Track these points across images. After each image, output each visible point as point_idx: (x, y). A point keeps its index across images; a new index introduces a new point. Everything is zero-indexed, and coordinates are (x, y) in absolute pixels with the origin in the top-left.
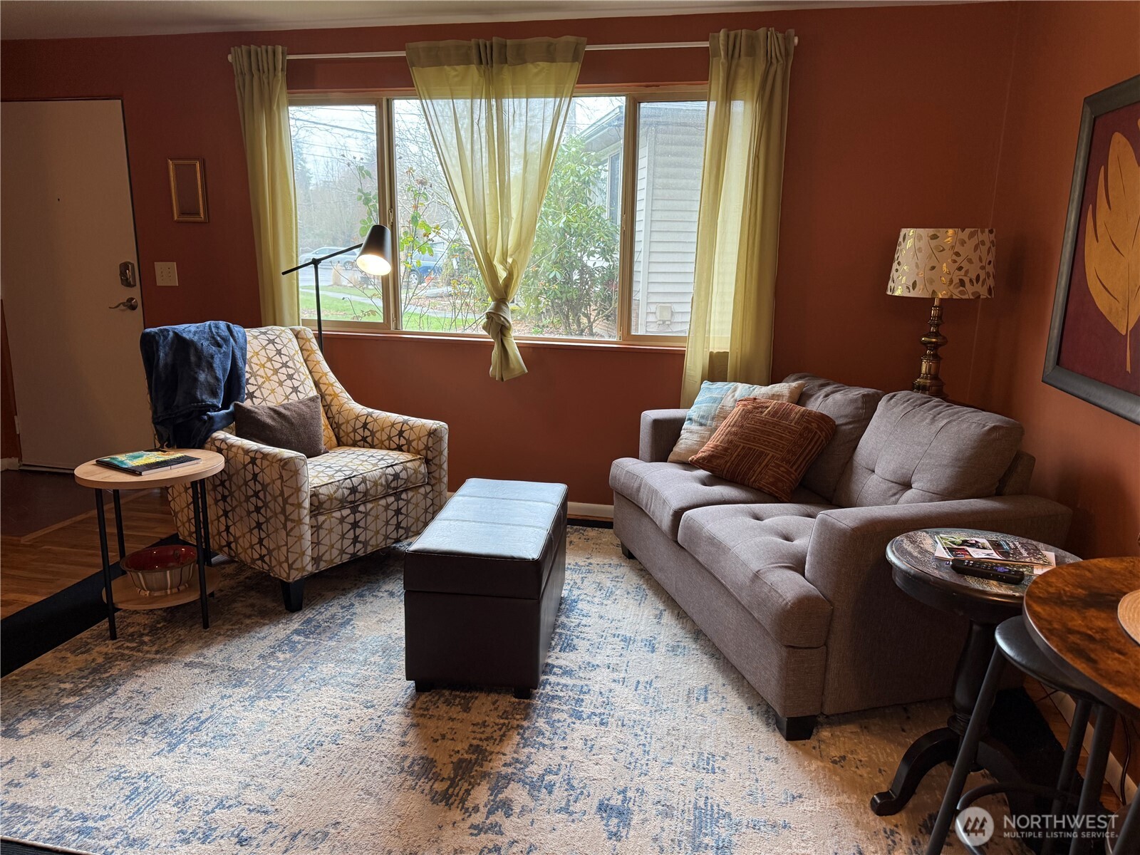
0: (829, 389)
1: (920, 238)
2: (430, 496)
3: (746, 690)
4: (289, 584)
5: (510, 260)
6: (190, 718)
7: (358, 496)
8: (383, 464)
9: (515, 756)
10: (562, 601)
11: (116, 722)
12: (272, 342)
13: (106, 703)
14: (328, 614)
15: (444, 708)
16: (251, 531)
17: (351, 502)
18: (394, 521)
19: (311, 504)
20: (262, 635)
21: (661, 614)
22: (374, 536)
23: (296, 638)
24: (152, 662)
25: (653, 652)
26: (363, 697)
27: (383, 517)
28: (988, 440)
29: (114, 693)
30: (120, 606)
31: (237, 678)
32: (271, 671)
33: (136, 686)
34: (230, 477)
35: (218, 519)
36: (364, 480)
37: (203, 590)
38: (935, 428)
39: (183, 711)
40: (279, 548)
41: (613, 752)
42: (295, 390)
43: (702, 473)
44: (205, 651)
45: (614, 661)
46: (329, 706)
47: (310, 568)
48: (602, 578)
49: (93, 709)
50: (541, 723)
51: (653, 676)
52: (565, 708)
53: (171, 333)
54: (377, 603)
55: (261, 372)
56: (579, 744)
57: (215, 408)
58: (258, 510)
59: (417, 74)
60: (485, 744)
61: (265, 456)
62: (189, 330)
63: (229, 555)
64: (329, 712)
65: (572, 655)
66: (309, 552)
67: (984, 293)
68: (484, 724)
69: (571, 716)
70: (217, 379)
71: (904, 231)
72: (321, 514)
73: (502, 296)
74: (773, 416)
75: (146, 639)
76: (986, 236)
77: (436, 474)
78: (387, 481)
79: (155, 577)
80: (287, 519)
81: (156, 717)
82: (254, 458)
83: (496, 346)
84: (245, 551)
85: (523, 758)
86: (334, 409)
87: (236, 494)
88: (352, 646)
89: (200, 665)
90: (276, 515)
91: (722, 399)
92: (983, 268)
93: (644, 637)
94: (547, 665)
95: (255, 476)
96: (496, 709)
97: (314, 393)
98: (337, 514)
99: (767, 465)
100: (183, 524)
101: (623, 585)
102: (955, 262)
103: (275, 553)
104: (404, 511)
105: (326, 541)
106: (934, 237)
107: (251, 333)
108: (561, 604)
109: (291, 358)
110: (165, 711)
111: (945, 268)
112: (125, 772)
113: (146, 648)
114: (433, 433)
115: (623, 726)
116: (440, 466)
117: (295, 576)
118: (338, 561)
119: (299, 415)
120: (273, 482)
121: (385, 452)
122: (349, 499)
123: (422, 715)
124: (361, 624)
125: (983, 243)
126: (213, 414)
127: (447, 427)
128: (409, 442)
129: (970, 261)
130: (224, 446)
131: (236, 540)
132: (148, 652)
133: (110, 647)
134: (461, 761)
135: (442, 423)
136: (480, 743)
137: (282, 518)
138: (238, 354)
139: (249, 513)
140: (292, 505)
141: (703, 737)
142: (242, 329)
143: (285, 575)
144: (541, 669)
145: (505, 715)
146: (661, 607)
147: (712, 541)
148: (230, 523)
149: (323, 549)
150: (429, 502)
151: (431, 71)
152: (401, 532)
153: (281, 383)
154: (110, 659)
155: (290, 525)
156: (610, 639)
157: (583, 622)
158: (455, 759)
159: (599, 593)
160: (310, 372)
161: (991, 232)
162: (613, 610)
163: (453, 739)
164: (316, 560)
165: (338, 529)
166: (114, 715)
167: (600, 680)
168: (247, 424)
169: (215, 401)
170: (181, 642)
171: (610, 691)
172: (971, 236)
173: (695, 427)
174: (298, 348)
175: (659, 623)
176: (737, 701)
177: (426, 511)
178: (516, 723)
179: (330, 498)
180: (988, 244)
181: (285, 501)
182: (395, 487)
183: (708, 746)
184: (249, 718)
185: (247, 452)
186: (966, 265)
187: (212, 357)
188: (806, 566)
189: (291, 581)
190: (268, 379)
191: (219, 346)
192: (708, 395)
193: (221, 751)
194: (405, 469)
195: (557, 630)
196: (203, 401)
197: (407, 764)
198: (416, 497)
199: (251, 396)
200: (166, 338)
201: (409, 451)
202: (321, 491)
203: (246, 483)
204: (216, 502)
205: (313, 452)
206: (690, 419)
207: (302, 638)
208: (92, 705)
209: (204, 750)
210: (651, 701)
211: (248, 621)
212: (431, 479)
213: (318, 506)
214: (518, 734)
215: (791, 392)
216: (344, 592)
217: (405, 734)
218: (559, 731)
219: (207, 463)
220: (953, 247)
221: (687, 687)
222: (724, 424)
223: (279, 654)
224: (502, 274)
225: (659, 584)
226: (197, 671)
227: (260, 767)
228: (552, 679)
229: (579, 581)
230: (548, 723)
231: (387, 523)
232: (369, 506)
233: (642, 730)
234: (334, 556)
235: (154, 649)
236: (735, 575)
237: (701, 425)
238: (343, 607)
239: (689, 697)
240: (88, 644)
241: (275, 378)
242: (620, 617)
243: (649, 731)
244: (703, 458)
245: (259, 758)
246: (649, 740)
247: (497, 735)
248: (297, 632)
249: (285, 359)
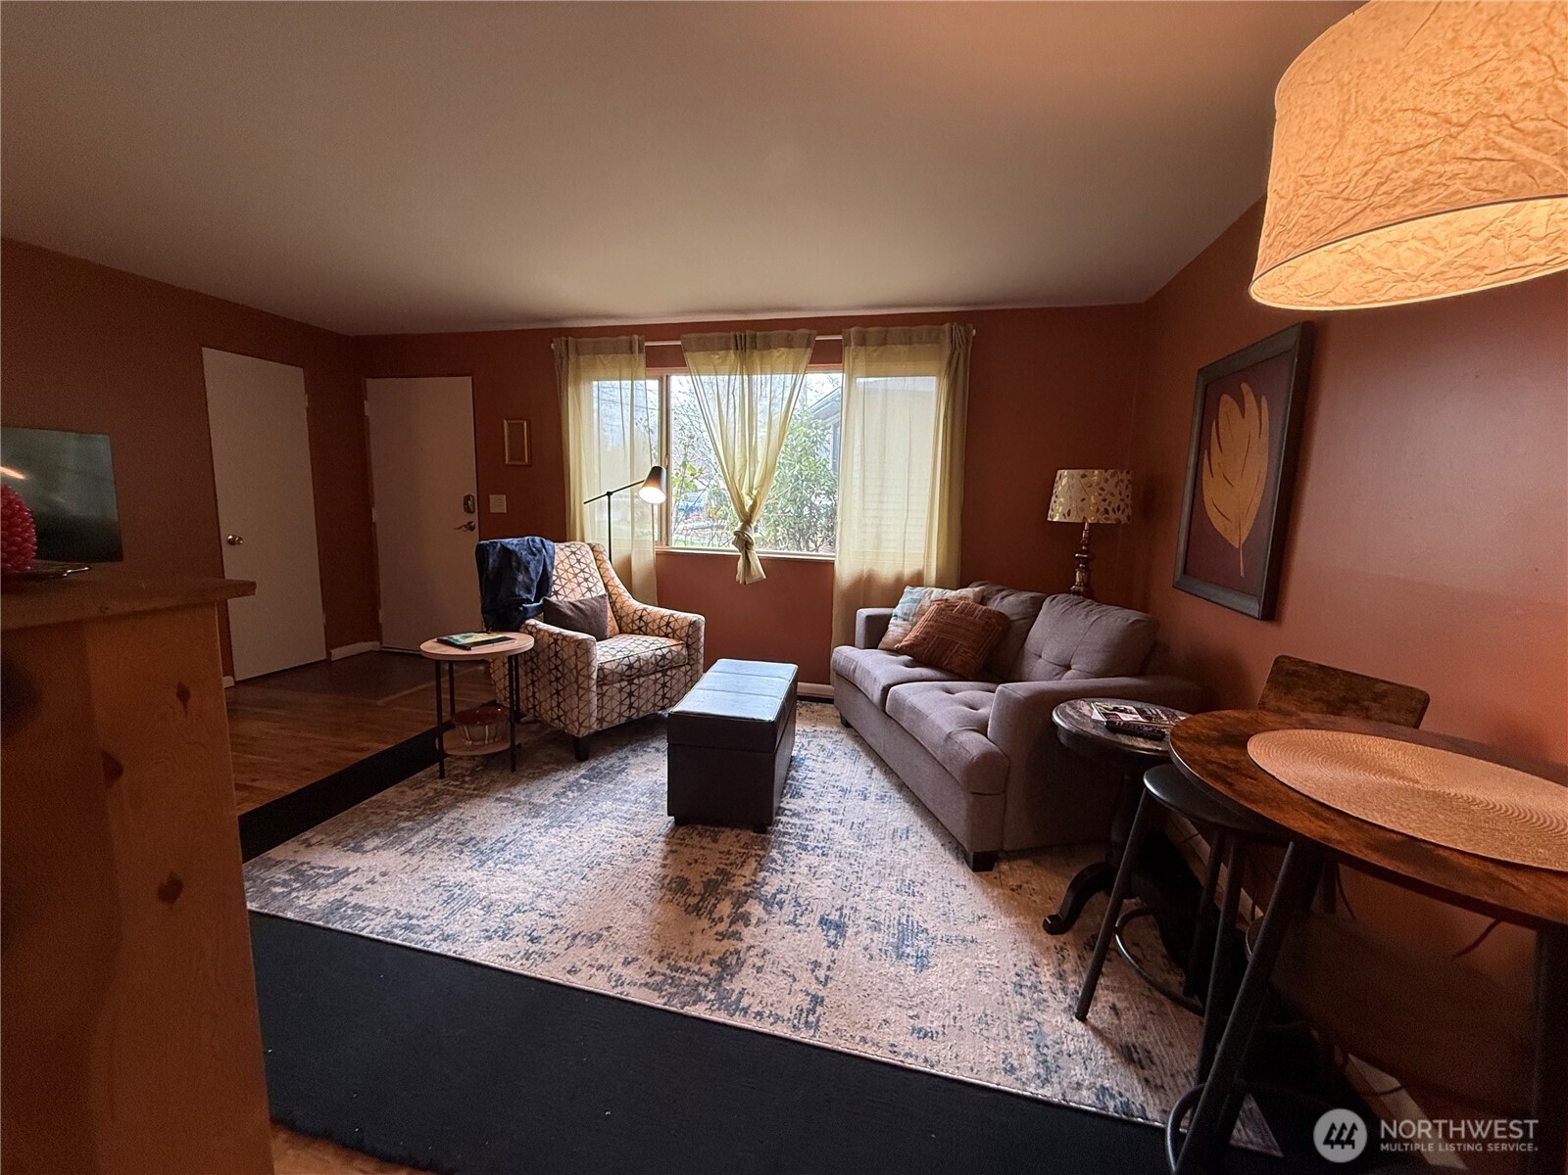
0: (1004, 593)
1: (1072, 477)
2: (689, 673)
3: (939, 830)
4: (578, 738)
5: (755, 492)
6: (498, 841)
7: (634, 671)
8: (654, 647)
9: (753, 878)
10: (792, 759)
11: (439, 843)
12: (574, 553)
13: (433, 827)
14: (608, 764)
15: (697, 839)
16: (551, 696)
17: (628, 676)
18: (661, 693)
19: (598, 676)
20: (557, 778)
21: (872, 770)
22: (645, 705)
23: (583, 781)
24: (471, 796)
25: (865, 800)
26: (633, 828)
27: (652, 689)
28: (1131, 632)
29: (440, 819)
30: (449, 753)
31: (536, 811)
32: (562, 806)
33: (457, 815)
34: (538, 654)
35: (527, 686)
36: (639, 659)
37: (513, 742)
38: (1088, 623)
39: (493, 835)
40: (572, 710)
41: (832, 877)
42: (589, 589)
43: (906, 658)
44: (512, 789)
45: (833, 806)
46: (606, 835)
47: (595, 726)
48: (823, 741)
49: (423, 832)
50: (774, 853)
51: (865, 819)
52: (793, 841)
53: (499, 545)
54: (646, 757)
55: (565, 576)
56: (805, 870)
57: (529, 601)
58: (557, 679)
59: (688, 356)
60: (729, 868)
61: (565, 638)
62: (512, 543)
63: (535, 716)
64: (607, 839)
65: (800, 801)
66: (595, 714)
67: (1124, 520)
68: (729, 853)
69: (798, 848)
70: (531, 579)
71: (1059, 472)
72: (605, 684)
73: (747, 521)
74: (961, 613)
75: (467, 779)
76: (1124, 476)
77: (694, 657)
78: (656, 660)
79: (476, 730)
80: (579, 687)
81: (471, 839)
82: (557, 639)
83: (741, 558)
84: (546, 712)
85: (759, 880)
86: (618, 605)
87: (541, 668)
88: (626, 788)
89: (508, 800)
90: (571, 683)
91: (920, 600)
92: (1122, 500)
93: (858, 788)
94: (780, 808)
95: (557, 653)
96: (738, 841)
97: (604, 592)
98: (618, 685)
99: (957, 651)
100: (501, 691)
101: (841, 748)
102: (1100, 495)
103: (569, 714)
104: (668, 684)
105: (608, 706)
106: (1084, 476)
107: (558, 546)
108: (791, 761)
109: (588, 566)
110: (479, 835)
111: (1093, 501)
112: (444, 881)
113: (467, 786)
114: (693, 624)
115: (840, 856)
116: (698, 651)
117: (584, 732)
118: (617, 722)
119: (592, 608)
120: (570, 658)
121: (656, 638)
122: (627, 673)
123: (679, 844)
124: (633, 772)
125: (1122, 481)
126: (528, 605)
127: (703, 618)
128: (674, 631)
129: (1112, 495)
130: (534, 630)
131: (540, 703)
132: (468, 789)
133: (439, 785)
134: (710, 880)
135: (699, 616)
136: (726, 867)
137: (576, 686)
138: (548, 561)
139: (551, 682)
140: (584, 676)
141: (906, 867)
142: (552, 543)
143: (576, 731)
144: (774, 811)
145: (745, 846)
146: (872, 765)
147: (913, 709)
148: (536, 690)
149: (605, 712)
150: (688, 678)
151: (700, 356)
152: (666, 701)
153: (579, 585)
154: (439, 794)
155: (581, 692)
156: (831, 789)
157: (809, 776)
158: (705, 879)
159: (822, 753)
160: (602, 577)
161: (1128, 472)
162: (833, 767)
163: (704, 863)
164: (600, 720)
165: (617, 697)
166: (439, 837)
167: (823, 821)
168: (552, 614)
169: (529, 596)
170: (494, 781)
171: (830, 829)
172: (1112, 476)
173: (899, 622)
174: (593, 559)
175: (870, 777)
176: (933, 839)
177: (686, 686)
178: (754, 852)
179: (612, 672)
180: (1126, 482)
181: (578, 673)
182: (662, 666)
183: (909, 875)
184: (543, 843)
185: (551, 634)
186: (1109, 498)
187: (529, 563)
188: (989, 729)
189: (580, 736)
190: (570, 581)
191: (535, 555)
192: (909, 597)
193: (520, 867)
194: (670, 651)
195: (789, 782)
196: (520, 596)
197: (667, 881)
198: (678, 674)
199: (556, 593)
200: (494, 548)
201: (673, 638)
202: (606, 666)
203: (549, 659)
204: (526, 674)
205: (601, 637)
206: (895, 616)
207: (587, 782)
208: (423, 829)
209: (507, 866)
210: (863, 838)
211: (546, 768)
212: (690, 661)
213: (604, 678)
214: (756, 861)
215: (975, 595)
216: (621, 747)
217: (665, 858)
218: (788, 860)
219: (521, 642)
220: (1098, 484)
221: (892, 828)
222: (923, 619)
223: (569, 793)
224: (748, 502)
225: (871, 747)
226: (504, 804)
227: (550, 881)
228: (784, 819)
229: (806, 744)
230: (779, 853)
231: (655, 694)
232: (642, 679)
233: (856, 860)
234: (614, 719)
235: (473, 786)
236: (931, 738)
237: (904, 620)
238: (619, 759)
239: (893, 835)
240: (421, 782)
241: (575, 580)
242: (839, 773)
243: (861, 861)
244: (906, 646)
245: (550, 873)
246: (861, 868)
247: (738, 862)
248: (584, 777)
249: (583, 566)
